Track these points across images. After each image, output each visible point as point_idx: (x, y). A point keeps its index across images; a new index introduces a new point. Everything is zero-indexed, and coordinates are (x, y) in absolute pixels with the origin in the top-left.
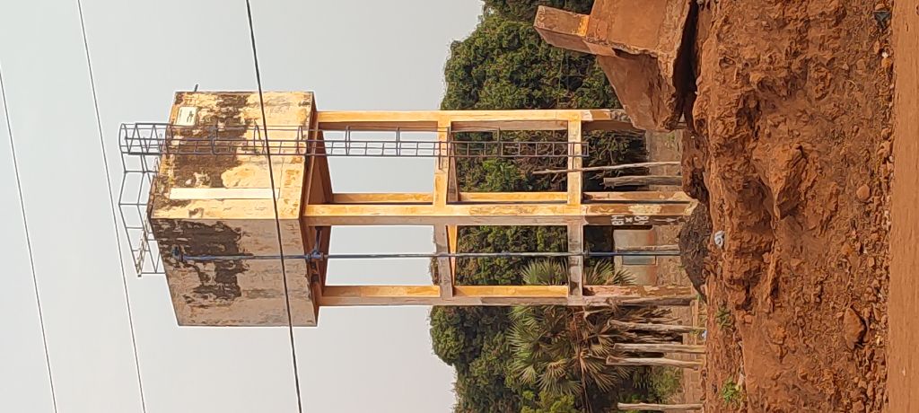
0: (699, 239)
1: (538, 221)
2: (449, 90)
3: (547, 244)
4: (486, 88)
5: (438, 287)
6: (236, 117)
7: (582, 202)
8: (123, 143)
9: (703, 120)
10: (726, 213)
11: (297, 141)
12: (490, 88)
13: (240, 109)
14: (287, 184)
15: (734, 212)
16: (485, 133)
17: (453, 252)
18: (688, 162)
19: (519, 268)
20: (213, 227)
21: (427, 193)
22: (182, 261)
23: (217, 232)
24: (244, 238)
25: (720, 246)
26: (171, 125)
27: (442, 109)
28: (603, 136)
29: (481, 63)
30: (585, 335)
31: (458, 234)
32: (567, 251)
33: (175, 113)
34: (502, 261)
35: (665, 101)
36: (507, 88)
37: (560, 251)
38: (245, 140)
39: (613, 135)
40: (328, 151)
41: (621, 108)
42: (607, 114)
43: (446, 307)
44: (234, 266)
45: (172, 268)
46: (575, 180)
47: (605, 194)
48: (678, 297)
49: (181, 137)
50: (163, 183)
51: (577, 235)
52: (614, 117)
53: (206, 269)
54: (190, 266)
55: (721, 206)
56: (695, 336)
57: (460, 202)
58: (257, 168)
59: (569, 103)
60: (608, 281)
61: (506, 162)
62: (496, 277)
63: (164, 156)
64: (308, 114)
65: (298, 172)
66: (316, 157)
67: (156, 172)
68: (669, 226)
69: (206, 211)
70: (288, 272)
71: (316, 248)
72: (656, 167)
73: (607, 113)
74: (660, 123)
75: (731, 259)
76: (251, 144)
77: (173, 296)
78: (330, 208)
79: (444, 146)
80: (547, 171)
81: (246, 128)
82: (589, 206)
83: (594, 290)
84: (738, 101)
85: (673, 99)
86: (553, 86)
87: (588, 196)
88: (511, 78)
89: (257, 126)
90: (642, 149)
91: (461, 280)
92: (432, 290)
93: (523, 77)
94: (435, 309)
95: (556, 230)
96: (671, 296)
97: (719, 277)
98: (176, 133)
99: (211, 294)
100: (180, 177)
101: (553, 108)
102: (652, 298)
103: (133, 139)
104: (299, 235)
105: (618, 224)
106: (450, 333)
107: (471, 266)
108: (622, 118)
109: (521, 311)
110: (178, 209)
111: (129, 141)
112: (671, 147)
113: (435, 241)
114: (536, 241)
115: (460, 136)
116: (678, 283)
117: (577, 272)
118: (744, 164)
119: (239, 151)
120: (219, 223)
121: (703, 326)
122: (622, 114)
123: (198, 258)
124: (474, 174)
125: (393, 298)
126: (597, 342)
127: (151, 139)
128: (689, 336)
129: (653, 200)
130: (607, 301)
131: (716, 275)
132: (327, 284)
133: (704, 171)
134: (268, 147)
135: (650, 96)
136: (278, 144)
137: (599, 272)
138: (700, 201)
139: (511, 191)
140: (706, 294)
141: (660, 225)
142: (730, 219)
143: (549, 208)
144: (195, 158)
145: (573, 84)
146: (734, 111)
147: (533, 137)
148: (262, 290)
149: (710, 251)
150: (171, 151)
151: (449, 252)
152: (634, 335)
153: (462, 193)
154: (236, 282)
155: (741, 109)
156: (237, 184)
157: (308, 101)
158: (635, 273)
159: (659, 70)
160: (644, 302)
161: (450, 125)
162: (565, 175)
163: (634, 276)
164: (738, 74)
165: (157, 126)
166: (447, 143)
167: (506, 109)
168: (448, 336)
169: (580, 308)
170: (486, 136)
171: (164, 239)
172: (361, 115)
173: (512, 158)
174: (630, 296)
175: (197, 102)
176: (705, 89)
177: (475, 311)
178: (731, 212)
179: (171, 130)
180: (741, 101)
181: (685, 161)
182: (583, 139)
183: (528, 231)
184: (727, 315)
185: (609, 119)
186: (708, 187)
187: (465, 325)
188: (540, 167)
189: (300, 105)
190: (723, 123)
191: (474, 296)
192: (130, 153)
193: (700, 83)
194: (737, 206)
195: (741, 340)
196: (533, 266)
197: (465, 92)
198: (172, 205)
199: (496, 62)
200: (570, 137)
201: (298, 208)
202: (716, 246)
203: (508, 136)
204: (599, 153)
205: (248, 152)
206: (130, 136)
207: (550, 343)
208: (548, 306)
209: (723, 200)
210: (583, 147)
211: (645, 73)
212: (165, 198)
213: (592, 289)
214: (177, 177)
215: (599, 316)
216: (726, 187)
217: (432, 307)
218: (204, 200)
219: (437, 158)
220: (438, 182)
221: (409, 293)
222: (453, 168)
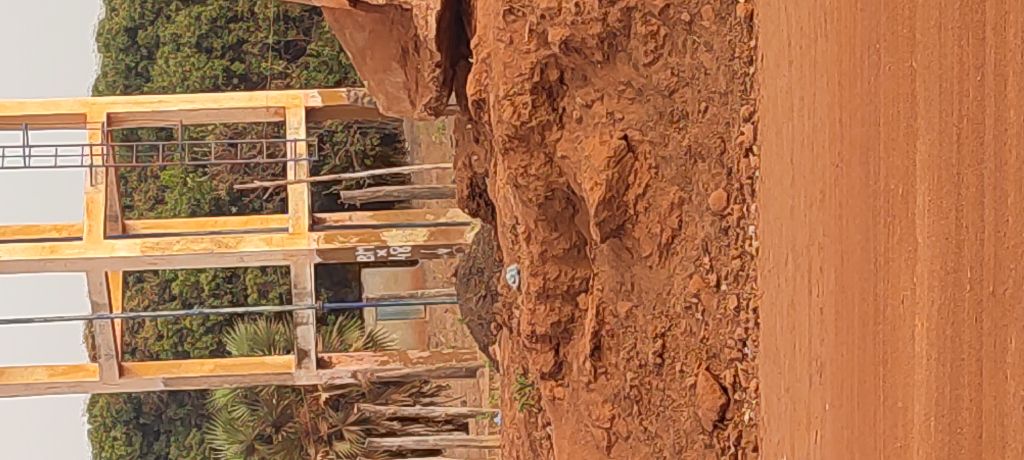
0: (486, 279)
1: (245, 258)
2: (104, 66)
3: (263, 295)
4: (161, 62)
5: (97, 365)
7: (312, 229)
9: (484, 100)
10: (521, 237)
12: (167, 62)
15: (533, 236)
16: (162, 129)
17: (117, 311)
18: (464, 164)
19: (221, 332)
21: (72, 223)
25: (515, 286)
27: (93, 96)
28: (340, 128)
29: (152, 23)
30: (324, 428)
31: (125, 283)
32: (290, 302)
34: (195, 323)
35: (426, 74)
36: (192, 59)
37: (281, 304)
39: (355, 127)
41: (363, 86)
42: (344, 95)
43: (111, 395)
46: (299, 196)
47: (346, 215)
48: (459, 365)
51: (305, 279)
52: (352, 100)
55: (514, 227)
56: (486, 421)
57: (125, 234)
59: (288, 80)
60: (355, 345)
61: (195, 172)
62: (187, 347)
68: (442, 260)
72: (421, 172)
73: (342, 95)
74: (420, 107)
75: (531, 306)
79: (97, 150)
80: (257, 184)
82: (322, 234)
83: (334, 360)
84: (532, 69)
85: (438, 71)
86: (263, 57)
87: (320, 219)
88: (198, 45)
90: (399, 146)
91: (133, 353)
92: (88, 370)
93: (217, 44)
94: (94, 400)
95: (275, 272)
96: (448, 365)
97: (515, 332)
101: (263, 88)
102: (420, 368)
105: (365, 260)
106: (119, 435)
107: (148, 331)
108: (366, 99)
109: (225, 396)
112: (441, 143)
113: (90, 296)
114: (246, 289)
115: (122, 136)
116: (459, 344)
117: (307, 334)
118: (545, 164)
121: (496, 406)
122: (364, 96)
124: (147, 192)
125: (29, 385)
126: (341, 438)
128: (477, 423)
129: (418, 222)
130: (354, 375)
131: (511, 332)
133: (488, 177)
135: (404, 66)
137: (340, 332)
138: (484, 220)
139: (206, 215)
140: (499, 358)
141: (430, 259)
142: (528, 246)
143: (261, 240)
145: (292, 52)
146: (528, 86)
147: (236, 132)
149: (502, 295)
151: (111, 312)
152: (396, 425)
153: (127, 222)
155: (537, 83)
158: (394, 332)
159: (416, 28)
160: (407, 375)
161: (105, 119)
162: (284, 188)
163: (394, 336)
164: (531, 31)
166: (101, 145)
167: (193, 92)
168: (115, 439)
169: (315, 388)
170: (163, 134)
173: (205, 166)
174: (388, 367)
176: (483, 55)
177: (156, 400)
178: (529, 235)
180: (538, 71)
181: (460, 164)
182: (308, 134)
183: (233, 275)
184: (530, 388)
185: (347, 103)
186: (494, 201)
187: (142, 421)
188: (246, 178)
190: (512, 104)
191: (152, 377)
193: (476, 46)
194: (536, 226)
195: (549, 424)
196: (241, 327)
197: (129, 68)
199: (174, 22)
200: (288, 132)
202: (510, 288)
203: (197, 132)
204: (336, 155)
207: (271, 443)
208: (265, 387)
209: (517, 218)
210: (309, 146)
211: (395, 32)
213: (330, 358)
215: (342, 398)
216: (520, 198)
217: (89, 396)
219: (88, 169)
220: (90, 205)
221: (51, 376)
222: (112, 183)
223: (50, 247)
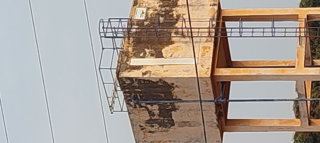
5: (299, 120)
6: (170, 14)
8: (102, 31)
11: (209, 28)
13: (173, 9)
14: (203, 55)
17: (309, 97)
20: (157, 82)
21: (291, 60)
22: (138, 103)
23: (159, 85)
24: (176, 89)
26: (131, 19)
27: (300, 7)
31: (312, 86)
33: (134, 12)
38: (176, 28)
40: (228, 35)
43: (304, 132)
44: (170, 107)
45: (131, 108)
49: (137, 27)
50: (126, 55)
53: (153, 109)
54: (142, 107)
57: (313, 65)
58: (184, 45)
63: (127, 39)
64: (215, 11)
65: (210, 48)
66: (221, 38)
67: (122, 48)
69: (153, 72)
70: (204, 110)
71: (221, 95)
76: (180, 30)
77: (132, 125)
78: (229, 70)
79: (303, 30)
81: (177, 20)
89: (184, 19)
91: (314, 116)
92: (296, 122)
94: (297, 134)
98: (134, 24)
99: (156, 124)
100: (137, 51)
103: (107, 28)
104: (210, 87)
110: (136, 71)
111: (105, 30)
113: (297, 90)
115: (312, 24)
119: (173, 35)
120: (160, 80)
123: (148, 102)
125: (271, 127)
127: (118, 28)
132: (228, 118)
134: (191, 32)
136: (197, 30)
144: (145, 39)
148: (188, 122)
150: (130, 35)
151: (306, 97)
153: (314, 60)
154: (171, 117)
156: (171, 56)
157: (216, 3)
161: (306, 17)
165: (122, 20)
166: (305, 28)
171: (127, 90)
172: (249, 12)
175: (147, 5)
179: (131, 22)
189: (211, 5)
192: (106, 37)
198: (131, 69)
201: (210, 70)
205: (178, 36)
206: (105, 26)
212: (127, 65)
214: (135, 52)
217: (294, 132)
218: (151, 66)
219: (298, 38)
220: (299, 53)
221: (280, 123)
222: (308, 44)
223: (282, 70)
